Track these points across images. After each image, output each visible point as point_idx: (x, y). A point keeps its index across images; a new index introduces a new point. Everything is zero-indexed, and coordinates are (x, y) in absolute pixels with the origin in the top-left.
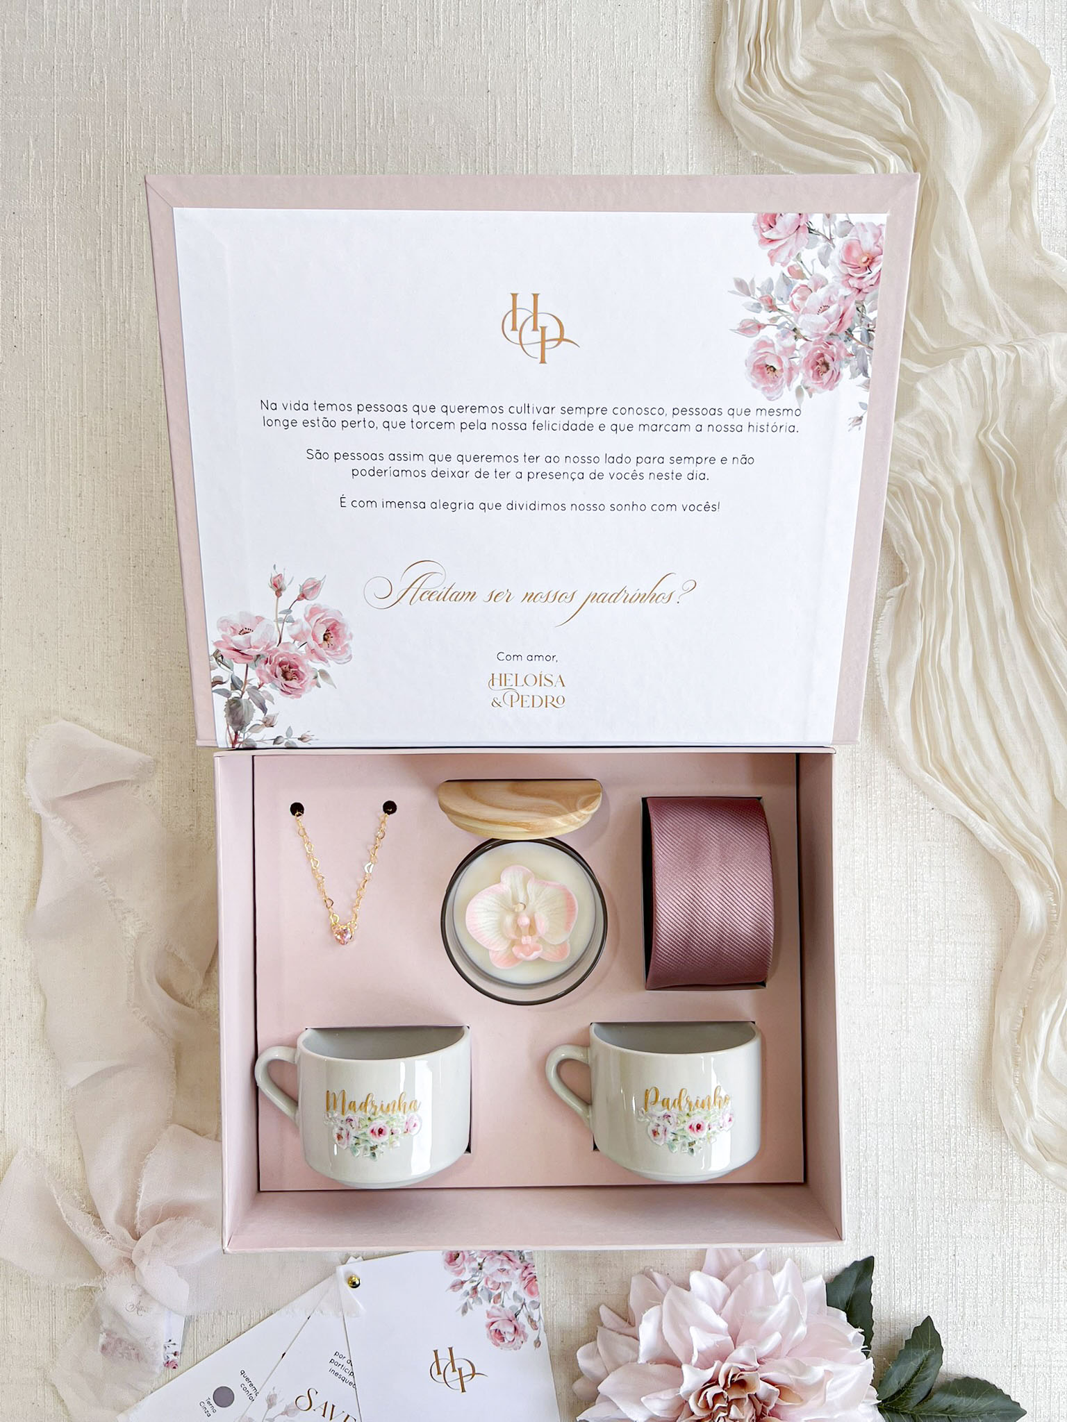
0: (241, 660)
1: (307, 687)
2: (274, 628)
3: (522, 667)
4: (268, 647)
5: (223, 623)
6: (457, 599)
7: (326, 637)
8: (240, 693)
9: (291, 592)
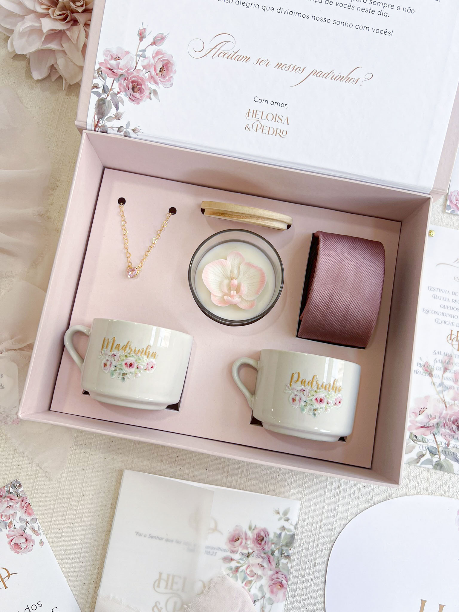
0: (111, 75)
1: (144, 99)
2: (134, 59)
3: (267, 108)
4: (128, 70)
5: (107, 52)
6: (239, 60)
7: (161, 70)
8: (106, 95)
9: (149, 39)
